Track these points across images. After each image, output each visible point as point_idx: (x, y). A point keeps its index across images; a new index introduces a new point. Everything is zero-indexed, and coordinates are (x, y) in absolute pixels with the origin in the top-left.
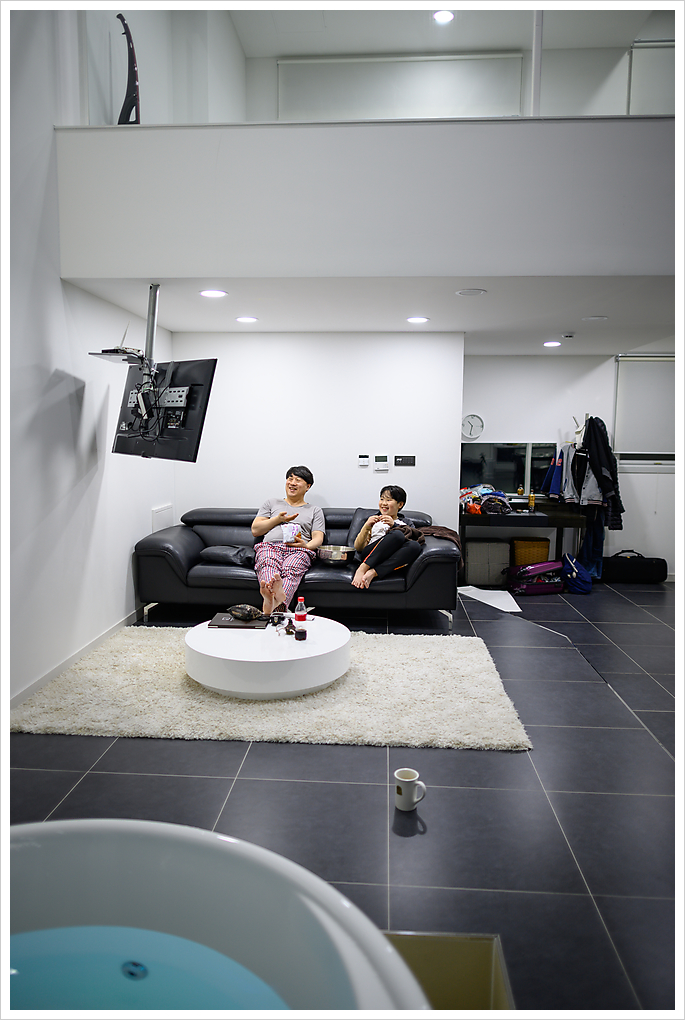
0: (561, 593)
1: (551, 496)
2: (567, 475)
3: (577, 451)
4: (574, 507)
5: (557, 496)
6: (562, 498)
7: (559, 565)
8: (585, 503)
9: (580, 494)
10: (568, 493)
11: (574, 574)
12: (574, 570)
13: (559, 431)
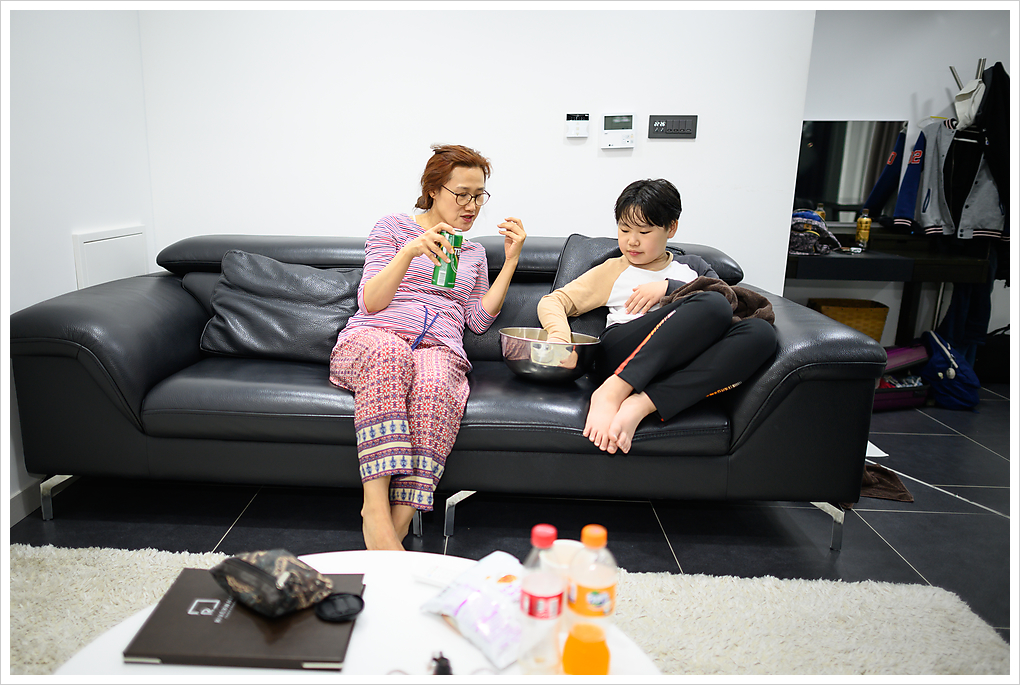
0: (923, 406)
1: (898, 222)
2: (931, 182)
3: (959, 134)
4: (947, 244)
5: (908, 223)
6: (918, 227)
7: (917, 355)
8: (968, 235)
9: (957, 218)
10: (932, 217)
11: (952, 372)
12: (949, 365)
13: (914, 98)
